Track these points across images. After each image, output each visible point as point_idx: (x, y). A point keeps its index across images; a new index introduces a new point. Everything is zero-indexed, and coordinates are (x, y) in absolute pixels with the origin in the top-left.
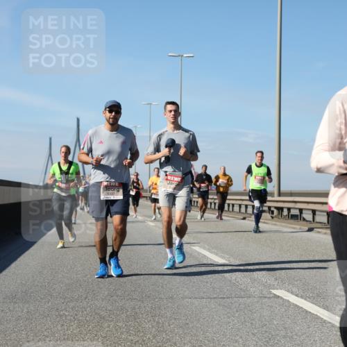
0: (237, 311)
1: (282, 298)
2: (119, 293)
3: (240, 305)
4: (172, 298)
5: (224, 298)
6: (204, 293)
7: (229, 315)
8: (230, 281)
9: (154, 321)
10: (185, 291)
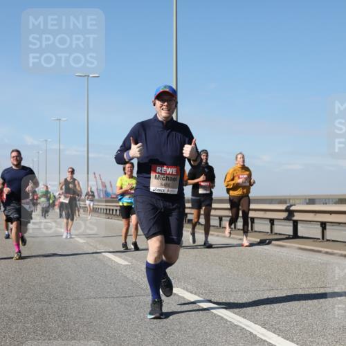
0: (137, 309)
1: (178, 295)
2: (28, 295)
3: (140, 302)
4: (78, 299)
5: (126, 297)
6: (108, 292)
7: (130, 312)
8: (132, 281)
9: (60, 320)
10: (90, 292)
